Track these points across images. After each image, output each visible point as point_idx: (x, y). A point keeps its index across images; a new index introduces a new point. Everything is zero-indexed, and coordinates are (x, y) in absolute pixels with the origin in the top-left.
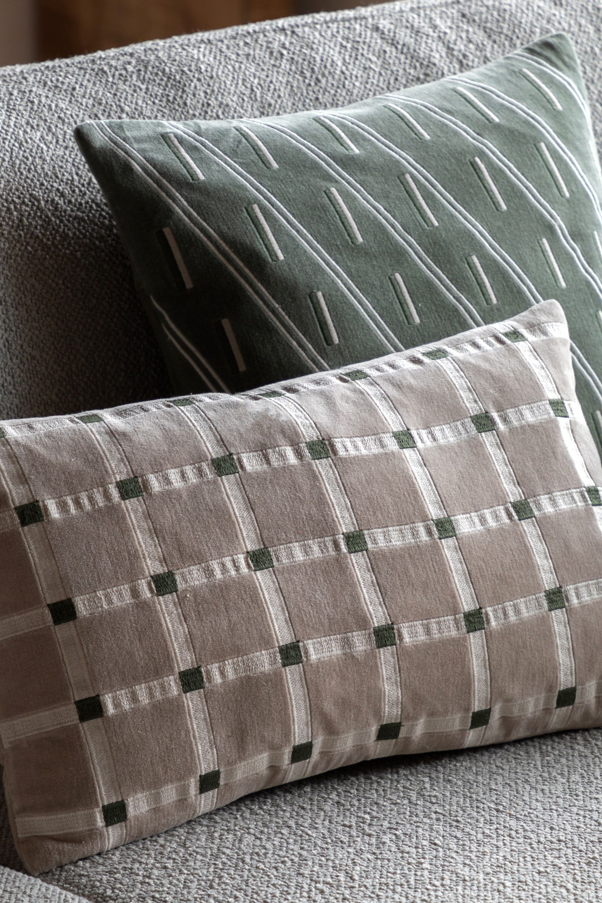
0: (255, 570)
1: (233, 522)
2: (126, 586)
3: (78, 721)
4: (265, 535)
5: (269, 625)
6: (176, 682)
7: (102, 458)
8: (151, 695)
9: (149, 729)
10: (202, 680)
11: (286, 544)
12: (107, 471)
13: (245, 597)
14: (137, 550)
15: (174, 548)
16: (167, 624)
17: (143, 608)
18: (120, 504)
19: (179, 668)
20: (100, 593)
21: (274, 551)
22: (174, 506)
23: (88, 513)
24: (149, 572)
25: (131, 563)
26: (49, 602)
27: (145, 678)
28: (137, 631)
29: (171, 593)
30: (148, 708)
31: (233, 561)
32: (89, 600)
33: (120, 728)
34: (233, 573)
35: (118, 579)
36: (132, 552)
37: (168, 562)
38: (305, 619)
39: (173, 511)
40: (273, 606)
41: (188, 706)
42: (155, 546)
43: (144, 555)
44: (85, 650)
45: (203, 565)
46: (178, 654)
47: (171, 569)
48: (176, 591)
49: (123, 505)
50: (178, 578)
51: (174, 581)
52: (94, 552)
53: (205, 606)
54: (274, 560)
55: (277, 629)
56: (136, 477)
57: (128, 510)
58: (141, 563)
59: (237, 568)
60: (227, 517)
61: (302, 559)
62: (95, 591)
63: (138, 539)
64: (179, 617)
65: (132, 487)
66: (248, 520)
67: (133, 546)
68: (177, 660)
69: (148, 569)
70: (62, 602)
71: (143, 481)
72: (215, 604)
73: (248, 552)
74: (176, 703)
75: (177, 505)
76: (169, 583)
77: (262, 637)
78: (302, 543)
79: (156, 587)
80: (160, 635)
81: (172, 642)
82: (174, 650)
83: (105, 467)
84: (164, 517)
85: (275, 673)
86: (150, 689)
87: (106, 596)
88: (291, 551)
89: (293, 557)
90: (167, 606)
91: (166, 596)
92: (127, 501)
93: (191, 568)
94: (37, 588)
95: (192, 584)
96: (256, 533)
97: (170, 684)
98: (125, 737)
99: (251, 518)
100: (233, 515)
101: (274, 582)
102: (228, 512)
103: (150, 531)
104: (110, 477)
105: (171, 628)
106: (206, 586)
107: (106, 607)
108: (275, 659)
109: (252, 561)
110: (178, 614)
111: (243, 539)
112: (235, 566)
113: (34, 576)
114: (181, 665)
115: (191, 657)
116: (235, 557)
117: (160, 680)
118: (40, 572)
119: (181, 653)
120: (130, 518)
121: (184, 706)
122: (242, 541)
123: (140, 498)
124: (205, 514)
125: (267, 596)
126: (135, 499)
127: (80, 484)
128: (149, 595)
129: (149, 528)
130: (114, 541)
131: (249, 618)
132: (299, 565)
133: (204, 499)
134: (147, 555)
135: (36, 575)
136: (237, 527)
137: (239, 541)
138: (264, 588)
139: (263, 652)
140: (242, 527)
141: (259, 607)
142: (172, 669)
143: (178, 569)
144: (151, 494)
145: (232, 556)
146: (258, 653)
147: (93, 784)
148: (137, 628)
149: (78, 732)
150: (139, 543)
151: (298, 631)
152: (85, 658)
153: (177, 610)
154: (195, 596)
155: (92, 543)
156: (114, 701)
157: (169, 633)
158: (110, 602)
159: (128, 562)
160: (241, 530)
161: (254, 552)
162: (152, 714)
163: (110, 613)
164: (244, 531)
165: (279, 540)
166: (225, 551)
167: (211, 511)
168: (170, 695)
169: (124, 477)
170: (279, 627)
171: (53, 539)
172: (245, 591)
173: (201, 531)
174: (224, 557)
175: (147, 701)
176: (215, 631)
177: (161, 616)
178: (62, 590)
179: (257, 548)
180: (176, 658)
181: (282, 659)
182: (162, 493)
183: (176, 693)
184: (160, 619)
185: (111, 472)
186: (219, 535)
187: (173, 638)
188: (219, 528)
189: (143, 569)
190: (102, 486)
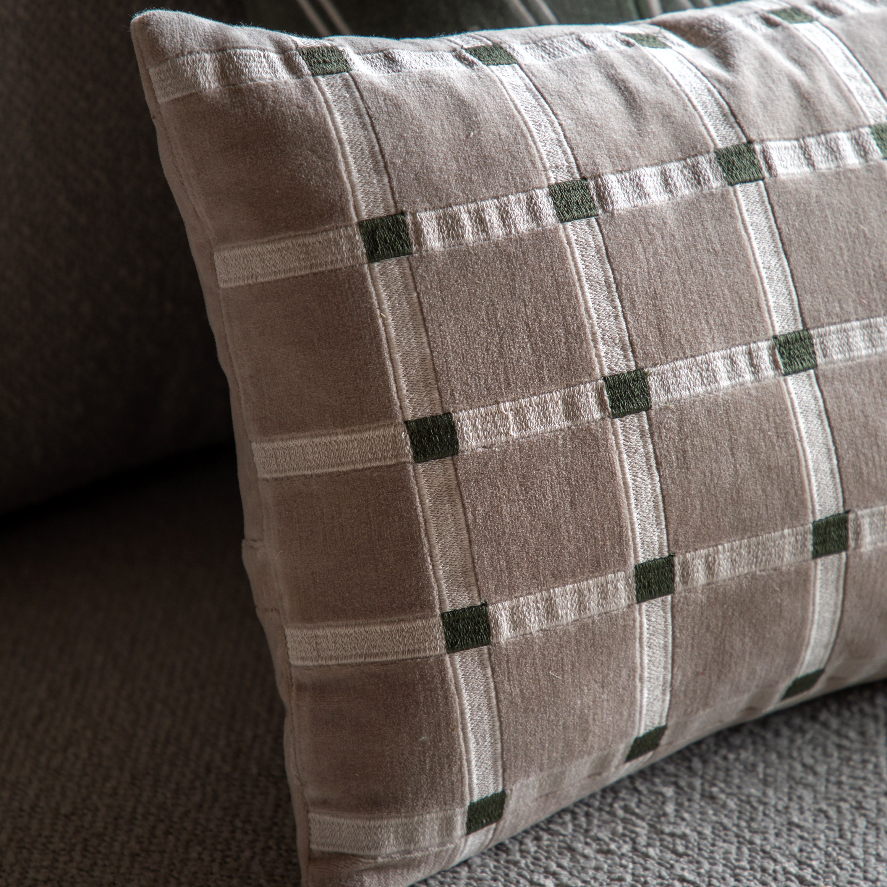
0: (787, 374)
1: (753, 276)
2: (556, 395)
3: (444, 651)
4: (806, 305)
5: (802, 482)
6: (627, 584)
7: (523, 136)
8: (581, 605)
9: (568, 668)
10: (673, 580)
11: (841, 322)
12: (533, 163)
13: (766, 427)
14: (583, 324)
15: (649, 323)
16: (624, 474)
17: (583, 440)
18: (556, 229)
19: (636, 557)
20: (507, 406)
21: (820, 336)
22: (652, 241)
23: (497, 245)
24: (602, 370)
25: (568, 350)
26: (410, 416)
27: (574, 575)
28: (569, 484)
29: (637, 411)
30: (572, 629)
31: (750, 353)
32: (485, 420)
33: (518, 665)
34: (748, 377)
35: (541, 380)
36: (573, 328)
37: (638, 350)
38: (865, 471)
39: (651, 250)
40: (812, 446)
41: (641, 626)
42: (616, 317)
43: (594, 334)
44: (470, 515)
45: (699, 359)
46: (638, 530)
47: (641, 364)
48: (648, 409)
49: (561, 233)
50: (653, 382)
51: (645, 390)
52: (502, 325)
53: (697, 441)
54: (819, 353)
55: (815, 489)
56: (585, 179)
57: (569, 243)
58: (588, 351)
59: (755, 368)
60: (743, 266)
61: (864, 352)
62: (497, 403)
63: (586, 302)
64: (648, 459)
65: (578, 198)
66: (777, 274)
67: (576, 316)
68: (635, 544)
69: (600, 363)
70: (434, 418)
71: (597, 186)
72: (714, 439)
73: (775, 337)
74: (621, 622)
75: (659, 240)
76: (637, 392)
77: (788, 505)
78: (866, 322)
79: (612, 399)
80: (609, 495)
81: (629, 510)
82: (632, 524)
83: (530, 153)
84: (635, 260)
85: (798, 572)
86: (581, 593)
87: (517, 412)
88: (848, 337)
89: (851, 350)
90: (627, 439)
91: (630, 417)
92: (569, 225)
93: (679, 363)
94: (388, 388)
95: (677, 396)
96: (791, 300)
97: (616, 587)
98: (525, 682)
99: (784, 271)
100: (753, 264)
101: (816, 399)
102: (745, 256)
103: (609, 286)
104: (538, 175)
105: (630, 481)
106: (702, 401)
107: (514, 434)
108: (804, 545)
109: (782, 355)
110: (647, 453)
111: (769, 311)
112: (752, 365)
113: (384, 364)
114: (640, 551)
115: (660, 538)
116: (753, 346)
117: (602, 579)
118: (397, 357)
119: (644, 529)
120: (574, 258)
121: (634, 627)
122: (767, 315)
123: (593, 219)
124: (706, 257)
125: (802, 426)
126: (584, 221)
127: (486, 185)
128: (597, 415)
129: (607, 282)
130: (540, 305)
131: (769, 468)
132: (860, 365)
133: (705, 229)
134: (599, 336)
135: (388, 363)
136: (760, 287)
137: (762, 316)
138: (798, 410)
139: (786, 531)
140: (767, 287)
141: (789, 448)
142: (623, 558)
143: (655, 365)
144: (612, 213)
145: (747, 344)
146: (778, 534)
147: (461, 767)
148: (568, 479)
149: (443, 671)
150: (587, 310)
151: (851, 493)
152: (469, 531)
153: (645, 446)
154: (681, 421)
155: (500, 307)
156: (512, 614)
157: (627, 492)
158: (523, 424)
159: (563, 348)
160: (765, 293)
161: (785, 336)
162: (578, 642)
163: (521, 448)
164: (770, 296)
165: (828, 315)
166: (737, 335)
167: (716, 254)
168: (613, 607)
169: (563, 177)
170: (819, 486)
171: (426, 293)
172: (767, 415)
173: (699, 293)
174: (734, 345)
175: (572, 617)
176: (708, 491)
177: (616, 457)
178: (436, 395)
179: (791, 329)
180: (634, 539)
181: (815, 544)
182: (632, 212)
183: (623, 602)
184: (613, 465)
185: (540, 166)
186: (729, 303)
187: (633, 501)
188: (729, 288)
189: (590, 362)
190: (524, 191)
